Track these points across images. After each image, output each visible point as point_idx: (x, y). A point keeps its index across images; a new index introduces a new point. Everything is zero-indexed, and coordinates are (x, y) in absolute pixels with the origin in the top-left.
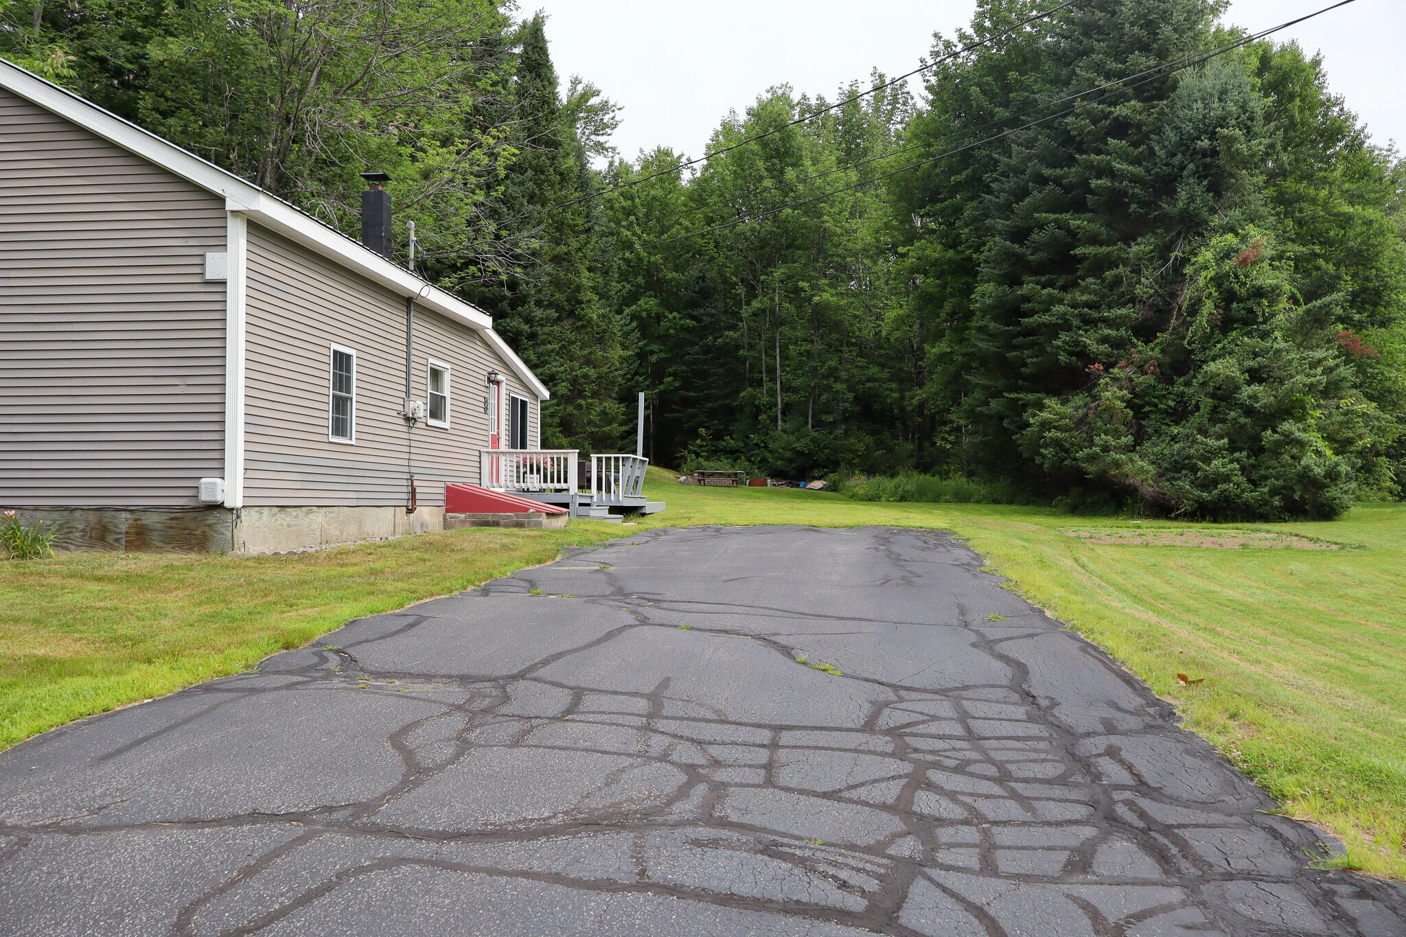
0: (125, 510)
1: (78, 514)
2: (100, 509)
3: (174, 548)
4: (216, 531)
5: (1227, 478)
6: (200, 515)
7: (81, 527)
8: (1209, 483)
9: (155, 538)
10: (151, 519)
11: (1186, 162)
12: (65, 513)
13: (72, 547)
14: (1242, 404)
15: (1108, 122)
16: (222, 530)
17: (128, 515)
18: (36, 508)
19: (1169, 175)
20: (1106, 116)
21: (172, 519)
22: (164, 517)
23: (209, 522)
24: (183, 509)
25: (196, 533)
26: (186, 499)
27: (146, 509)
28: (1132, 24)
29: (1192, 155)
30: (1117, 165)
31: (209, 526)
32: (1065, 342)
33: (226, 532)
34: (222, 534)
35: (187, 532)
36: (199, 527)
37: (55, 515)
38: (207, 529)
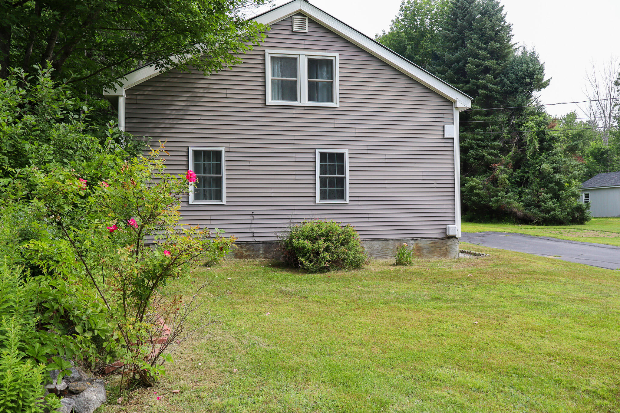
0: (412, 240)
1: (390, 242)
2: (400, 240)
3: (433, 256)
4: (451, 248)
5: (554, 209)
6: (444, 241)
7: (392, 248)
8: (548, 211)
9: (425, 251)
10: (423, 244)
11: (518, 87)
12: (385, 242)
13: (388, 257)
14: (556, 181)
15: (482, 67)
16: (454, 247)
17: (413, 242)
18: (371, 240)
19: (510, 91)
20: (481, 65)
21: (432, 243)
22: (429, 242)
23: (448, 244)
24: (437, 239)
25: (443, 249)
26: (438, 234)
27: (421, 239)
28: (490, 30)
29: (520, 84)
30: (490, 85)
31: (448, 246)
32: (472, 154)
33: (456, 248)
34: (454, 249)
35: (439, 249)
36: (444, 246)
37: (380, 243)
38: (448, 247)
